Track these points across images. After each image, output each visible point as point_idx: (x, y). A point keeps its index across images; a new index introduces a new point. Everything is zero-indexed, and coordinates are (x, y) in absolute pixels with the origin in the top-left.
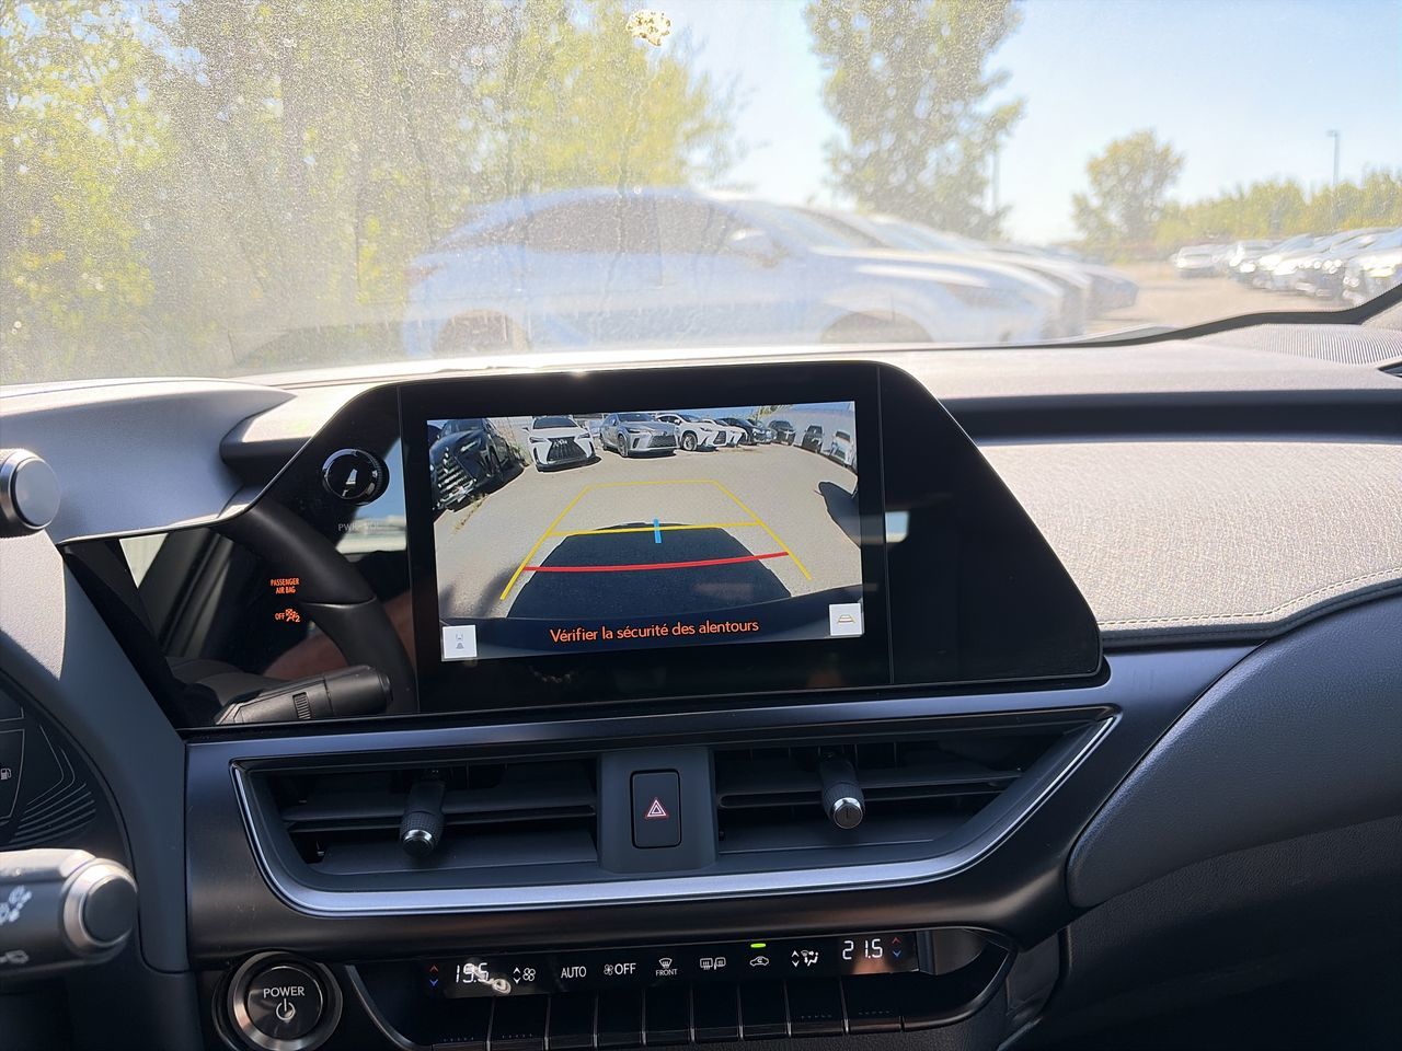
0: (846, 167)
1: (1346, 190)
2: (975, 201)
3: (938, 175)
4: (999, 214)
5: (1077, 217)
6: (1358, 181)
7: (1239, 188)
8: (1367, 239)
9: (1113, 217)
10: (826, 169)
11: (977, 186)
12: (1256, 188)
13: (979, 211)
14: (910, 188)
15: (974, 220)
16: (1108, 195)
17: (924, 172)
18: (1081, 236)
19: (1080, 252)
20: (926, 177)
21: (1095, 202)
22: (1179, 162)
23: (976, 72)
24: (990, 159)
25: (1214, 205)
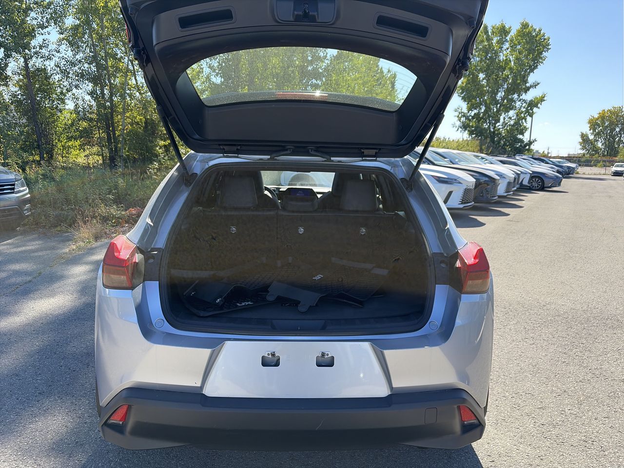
2: (520, 137)
3: (505, 124)
4: (530, 143)
11: (522, 131)
13: (521, 141)
14: (492, 130)
16: (598, 134)
17: (498, 123)
20: (499, 125)
21: (591, 137)
23: (526, 82)
24: (529, 119)
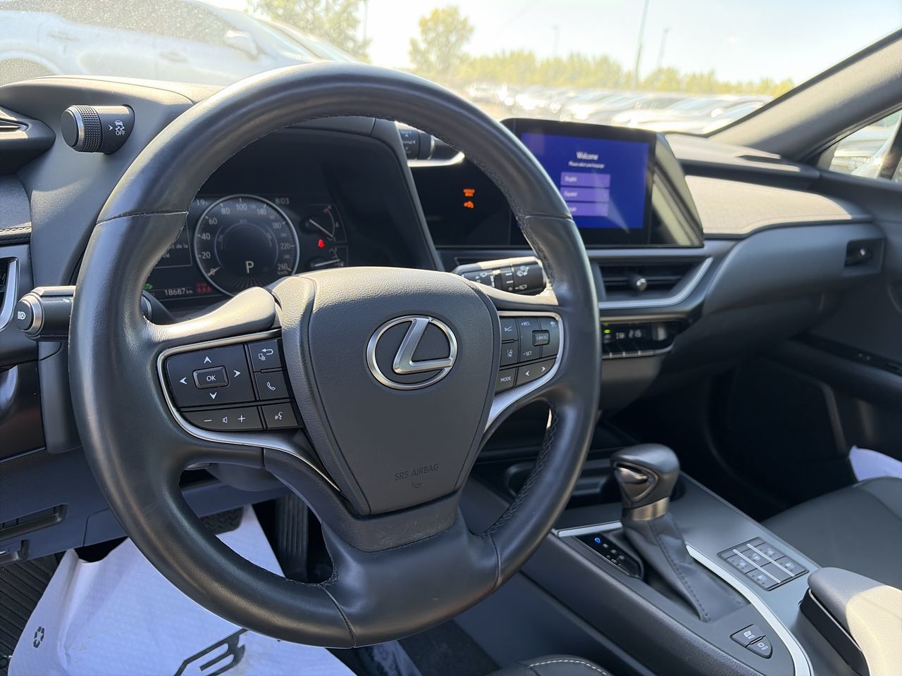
1: (558, 61)
2: (351, 32)
3: (327, 10)
5: (411, 53)
6: (564, 57)
7: (504, 52)
8: (571, 94)
9: (433, 57)
11: (353, 23)
12: (512, 54)
13: (353, 39)
15: (350, 45)
16: (430, 43)
17: (318, 5)
20: (319, 9)
21: (423, 46)
22: (471, 30)
24: (362, 6)
25: (488, 59)
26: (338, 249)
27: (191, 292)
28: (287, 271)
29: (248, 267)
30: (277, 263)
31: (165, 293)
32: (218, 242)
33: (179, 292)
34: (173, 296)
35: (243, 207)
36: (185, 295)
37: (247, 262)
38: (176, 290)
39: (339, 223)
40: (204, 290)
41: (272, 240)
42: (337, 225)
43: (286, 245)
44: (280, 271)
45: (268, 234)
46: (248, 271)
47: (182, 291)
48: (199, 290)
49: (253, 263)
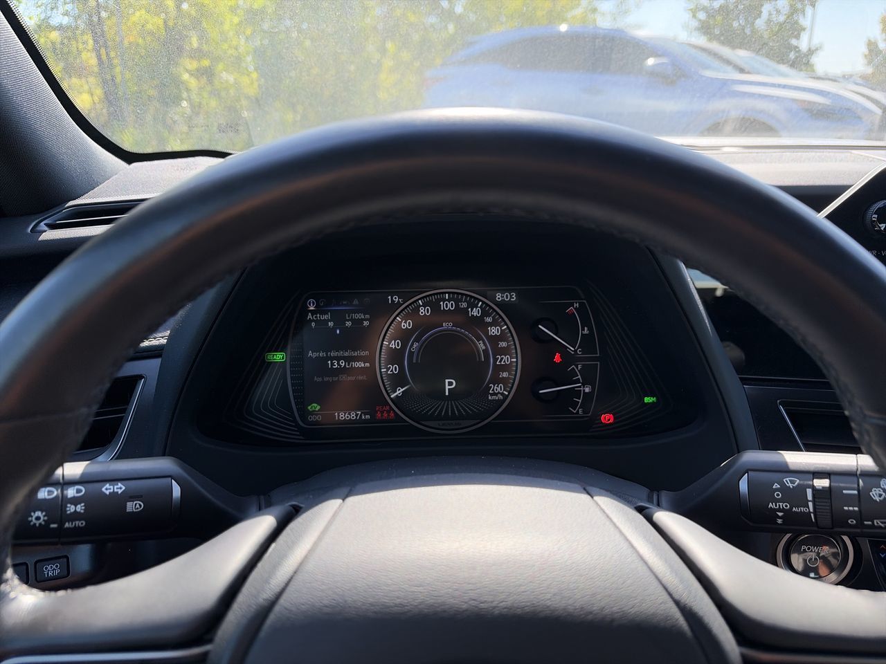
0: (702, 16)
3: (769, 21)
4: (811, 52)
10: (687, 16)
11: (797, 31)
13: (796, 49)
14: (748, 31)
17: (758, 19)
18: (870, 70)
19: (866, 80)
20: (760, 23)
24: (809, 10)
26: (583, 365)
27: (368, 417)
28: (502, 394)
29: (447, 387)
30: (489, 383)
31: (335, 416)
32: (411, 353)
33: (353, 416)
34: (345, 422)
35: (449, 305)
36: (360, 421)
37: (447, 381)
38: (349, 414)
39: (590, 329)
40: (385, 414)
41: (486, 351)
42: (586, 331)
43: (505, 358)
44: (492, 395)
45: (481, 342)
46: (447, 394)
47: (357, 415)
48: (379, 414)
49: (454, 382)
